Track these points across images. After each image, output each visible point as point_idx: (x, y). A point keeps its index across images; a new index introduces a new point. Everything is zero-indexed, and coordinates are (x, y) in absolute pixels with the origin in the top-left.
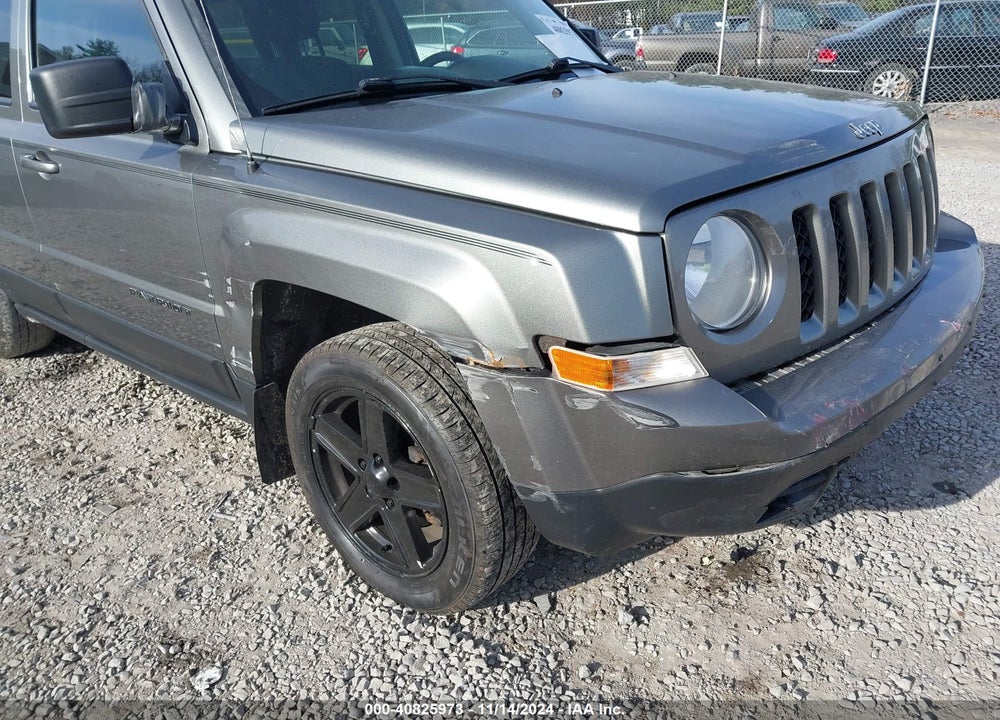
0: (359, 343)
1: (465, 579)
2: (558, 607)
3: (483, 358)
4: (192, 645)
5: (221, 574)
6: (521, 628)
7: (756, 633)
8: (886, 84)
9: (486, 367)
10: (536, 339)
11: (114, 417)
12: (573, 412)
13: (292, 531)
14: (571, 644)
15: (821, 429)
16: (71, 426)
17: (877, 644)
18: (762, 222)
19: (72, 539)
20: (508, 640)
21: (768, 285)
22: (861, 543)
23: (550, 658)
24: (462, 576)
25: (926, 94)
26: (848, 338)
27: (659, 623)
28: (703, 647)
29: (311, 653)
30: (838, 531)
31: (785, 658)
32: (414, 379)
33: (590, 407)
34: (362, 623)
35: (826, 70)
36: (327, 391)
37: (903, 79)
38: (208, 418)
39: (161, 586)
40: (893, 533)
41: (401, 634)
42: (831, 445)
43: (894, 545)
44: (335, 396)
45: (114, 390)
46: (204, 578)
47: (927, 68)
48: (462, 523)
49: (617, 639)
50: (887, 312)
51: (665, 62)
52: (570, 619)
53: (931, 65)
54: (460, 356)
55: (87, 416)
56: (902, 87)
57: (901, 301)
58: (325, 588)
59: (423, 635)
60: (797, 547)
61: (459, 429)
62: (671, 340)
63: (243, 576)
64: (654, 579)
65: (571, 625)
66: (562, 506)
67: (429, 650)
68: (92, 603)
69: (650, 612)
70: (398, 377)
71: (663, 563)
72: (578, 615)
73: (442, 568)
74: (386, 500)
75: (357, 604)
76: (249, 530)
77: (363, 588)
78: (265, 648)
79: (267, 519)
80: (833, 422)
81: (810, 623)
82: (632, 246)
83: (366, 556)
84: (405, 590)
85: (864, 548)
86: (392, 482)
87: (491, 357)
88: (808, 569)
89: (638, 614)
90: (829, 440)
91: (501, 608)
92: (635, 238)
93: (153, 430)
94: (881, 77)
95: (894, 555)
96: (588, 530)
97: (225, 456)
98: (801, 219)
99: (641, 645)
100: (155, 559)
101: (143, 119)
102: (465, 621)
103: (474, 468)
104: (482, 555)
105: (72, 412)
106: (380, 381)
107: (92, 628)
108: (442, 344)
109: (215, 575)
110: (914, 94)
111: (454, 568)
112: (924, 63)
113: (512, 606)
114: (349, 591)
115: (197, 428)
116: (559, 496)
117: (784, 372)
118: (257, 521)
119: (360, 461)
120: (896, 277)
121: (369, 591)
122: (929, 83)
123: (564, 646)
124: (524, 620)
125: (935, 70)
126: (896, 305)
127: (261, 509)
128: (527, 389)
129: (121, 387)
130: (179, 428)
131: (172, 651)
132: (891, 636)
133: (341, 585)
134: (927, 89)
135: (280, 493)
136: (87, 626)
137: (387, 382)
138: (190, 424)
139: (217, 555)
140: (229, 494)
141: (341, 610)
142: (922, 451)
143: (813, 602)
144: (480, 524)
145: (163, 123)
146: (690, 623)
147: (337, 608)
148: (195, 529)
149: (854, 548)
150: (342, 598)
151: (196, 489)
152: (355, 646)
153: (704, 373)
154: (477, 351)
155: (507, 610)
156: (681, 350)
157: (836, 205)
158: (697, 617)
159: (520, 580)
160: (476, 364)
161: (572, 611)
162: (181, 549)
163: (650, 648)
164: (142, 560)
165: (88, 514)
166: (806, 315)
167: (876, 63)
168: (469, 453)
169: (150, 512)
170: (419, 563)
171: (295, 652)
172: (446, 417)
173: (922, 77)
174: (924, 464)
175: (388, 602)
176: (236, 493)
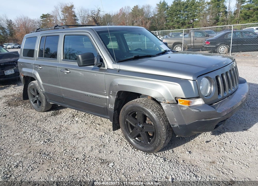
0: (138, 101)
1: (159, 144)
2: (174, 152)
3: (166, 101)
4: (106, 160)
5: (106, 149)
6: (168, 155)
7: (213, 154)
8: (222, 49)
9: (166, 103)
10: (175, 98)
11: (71, 123)
12: (182, 110)
13: (118, 141)
14: (178, 158)
15: (223, 112)
16: (62, 125)
17: (236, 155)
18: (211, 78)
19: (73, 144)
20: (166, 157)
21: (212, 88)
22: (230, 140)
23: (175, 160)
24: (159, 143)
25: (231, 51)
26: (225, 98)
27: (194, 153)
28: (203, 157)
29: (129, 160)
30: (225, 138)
31: (219, 158)
32: (149, 107)
33: (186, 109)
34: (137, 156)
35: (208, 46)
36: (130, 111)
37: (226, 48)
38: (91, 122)
39: (95, 151)
40: (236, 138)
41: (146, 157)
42: (225, 115)
43: (236, 140)
44: (132, 111)
45: (68, 117)
46: (103, 149)
47: (231, 45)
48: (159, 133)
49: (187, 156)
50: (232, 94)
51: (170, 45)
52: (177, 154)
53: (232, 44)
54: (161, 101)
55: (65, 123)
56: (226, 50)
57: (234, 92)
58: (128, 150)
59: (150, 157)
60: (218, 140)
61: (158, 115)
62: (198, 97)
63: (111, 149)
64: (191, 147)
65: (177, 155)
66: (180, 127)
67: (152, 159)
68: (83, 154)
69: (192, 152)
70: (146, 107)
71: (192, 144)
72: (178, 153)
73: (154, 143)
74: (141, 131)
75: (135, 152)
76: (109, 141)
77: (136, 150)
78: (120, 160)
79: (111, 139)
80: (225, 111)
81: (223, 153)
82: (192, 82)
83: (136, 143)
84: (145, 149)
85: (231, 140)
86: (143, 127)
87: (167, 101)
88: (221, 144)
89: (190, 152)
90: (225, 114)
91: (163, 152)
92: (192, 81)
93: (80, 125)
94: (220, 47)
95: (237, 141)
96: (184, 132)
97: (98, 129)
98: (217, 78)
99: (191, 157)
100: (92, 147)
101: (96, 63)
102: (157, 154)
103: (162, 122)
104: (163, 139)
105: (61, 122)
106: (143, 108)
107: (85, 158)
108: (158, 100)
109: (105, 149)
110: (229, 51)
111: (157, 142)
112: (230, 44)
113: (165, 152)
114: (133, 150)
115: (90, 124)
116: (179, 125)
117: (216, 104)
118: (109, 140)
119: (136, 124)
120: (233, 88)
121: (137, 150)
122: (232, 49)
123: (177, 158)
124: (168, 154)
125: (233, 46)
126: (233, 93)
127: (109, 137)
128: (174, 106)
129: (69, 117)
130: (86, 124)
131: (102, 161)
132: (238, 154)
133: (131, 149)
134: (232, 50)
135: (112, 135)
136: (84, 158)
137: (144, 108)
138: (88, 123)
139: (104, 146)
140: (102, 135)
141: (133, 153)
142: (240, 124)
143: (223, 149)
144: (163, 133)
145: (99, 64)
146: (200, 153)
147: (132, 153)
148: (98, 142)
149: (229, 140)
150: (132, 151)
151: (94, 135)
152: (137, 159)
153: (204, 103)
154: (165, 100)
155: (164, 153)
156: (200, 99)
157: (222, 75)
158: (201, 152)
159: (165, 148)
160: (164, 103)
161: (177, 152)
162: (96, 145)
163: (193, 158)
164: (89, 147)
165: (74, 140)
166: (219, 94)
167: (219, 44)
168: (160, 120)
169: (87, 139)
170: (149, 143)
171: (126, 161)
172: (156, 113)
173: (230, 47)
174: (240, 126)
175: (141, 152)
176: (103, 135)
